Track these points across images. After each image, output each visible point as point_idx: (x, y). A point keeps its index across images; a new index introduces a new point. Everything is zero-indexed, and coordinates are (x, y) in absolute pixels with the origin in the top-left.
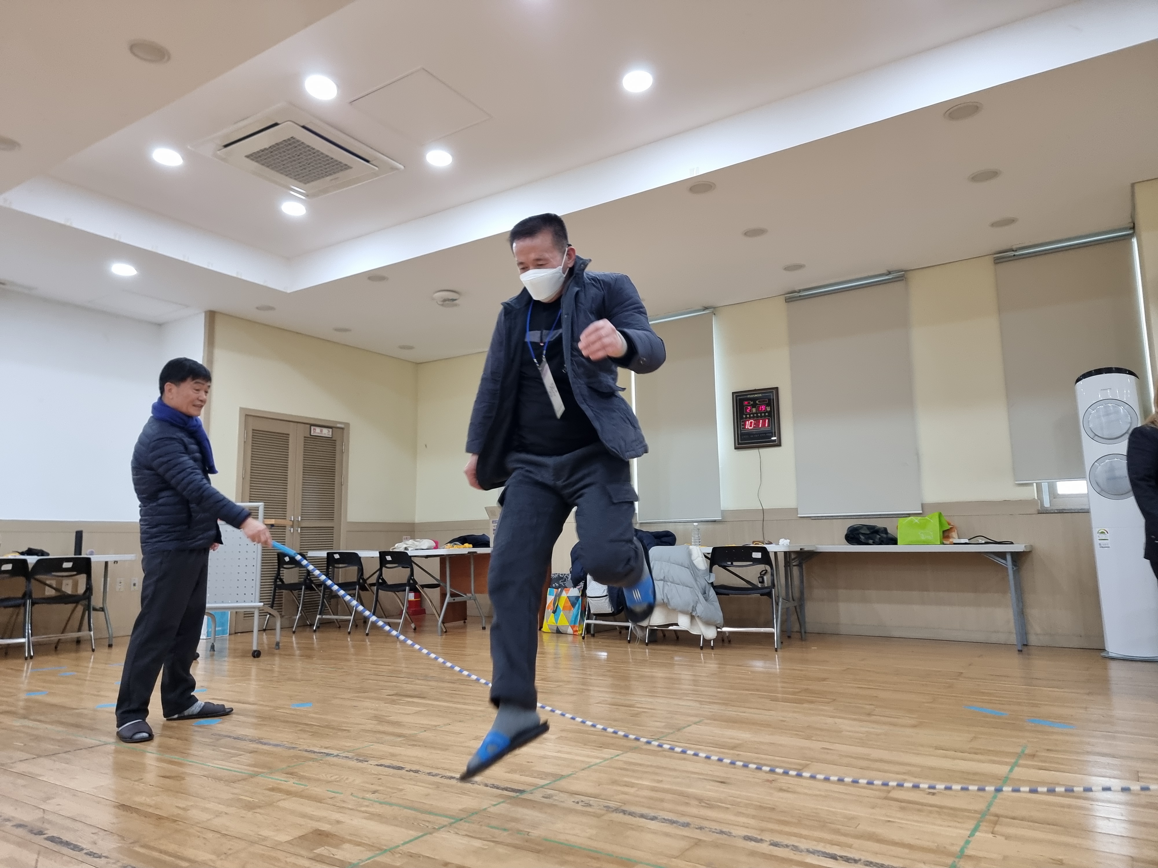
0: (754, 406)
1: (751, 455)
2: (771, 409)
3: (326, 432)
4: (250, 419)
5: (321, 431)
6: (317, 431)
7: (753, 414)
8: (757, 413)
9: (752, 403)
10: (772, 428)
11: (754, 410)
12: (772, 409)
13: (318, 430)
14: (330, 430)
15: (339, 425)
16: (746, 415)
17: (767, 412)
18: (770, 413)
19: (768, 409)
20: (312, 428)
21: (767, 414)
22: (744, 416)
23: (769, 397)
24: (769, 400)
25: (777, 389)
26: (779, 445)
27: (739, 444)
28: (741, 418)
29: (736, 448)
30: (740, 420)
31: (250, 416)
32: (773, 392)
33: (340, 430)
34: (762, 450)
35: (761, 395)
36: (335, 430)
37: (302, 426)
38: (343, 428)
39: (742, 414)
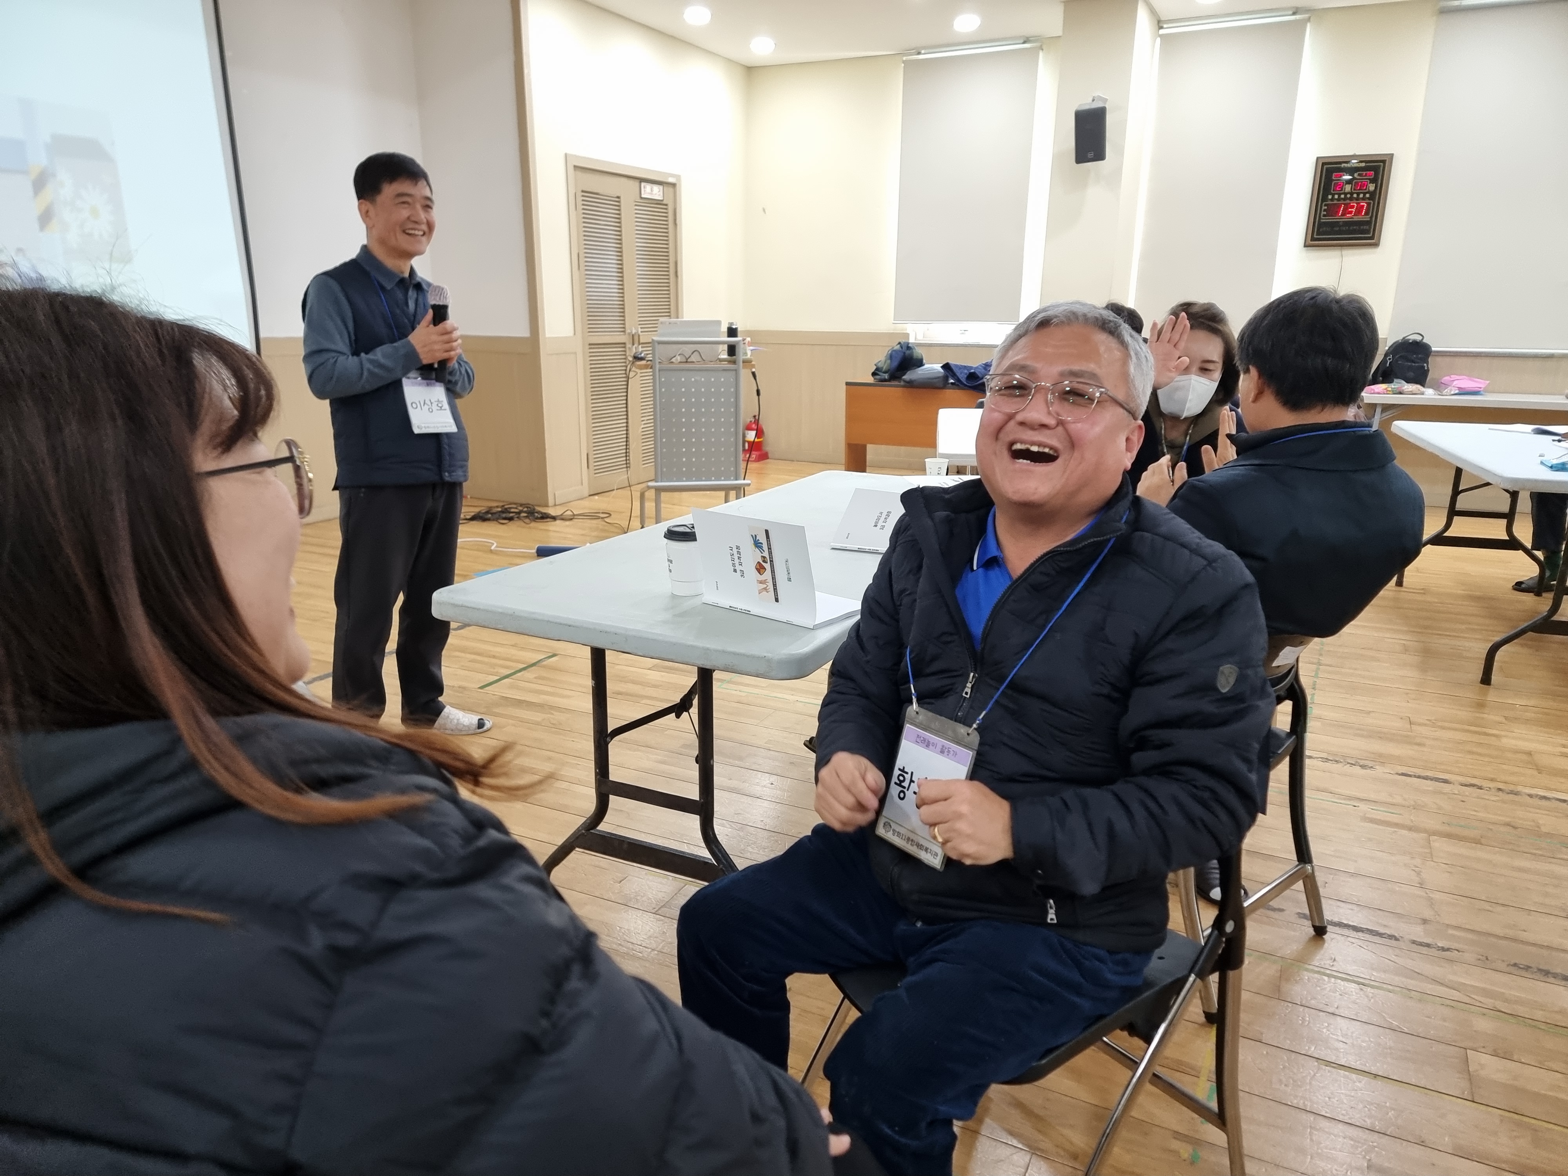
0: (1349, 181)
1: (1331, 257)
2: (1376, 187)
3: (657, 192)
4: (580, 174)
5: (652, 190)
6: (647, 191)
7: (1345, 194)
8: (1352, 194)
9: (1347, 176)
10: (1371, 218)
11: (1348, 188)
12: (1378, 186)
13: (648, 188)
14: (661, 187)
15: (670, 180)
16: (1333, 195)
17: (1368, 193)
18: (1373, 194)
19: (1372, 187)
20: (643, 184)
21: (1368, 195)
22: (1330, 197)
23: (1376, 169)
24: (1376, 174)
25: (1392, 155)
26: (1376, 245)
27: (1313, 239)
28: (1325, 199)
29: (1305, 246)
30: (1322, 202)
31: (578, 169)
32: (1384, 161)
33: (671, 187)
34: (1346, 251)
35: (1362, 165)
36: (667, 189)
37: (632, 182)
38: (674, 185)
39: (1326, 192)
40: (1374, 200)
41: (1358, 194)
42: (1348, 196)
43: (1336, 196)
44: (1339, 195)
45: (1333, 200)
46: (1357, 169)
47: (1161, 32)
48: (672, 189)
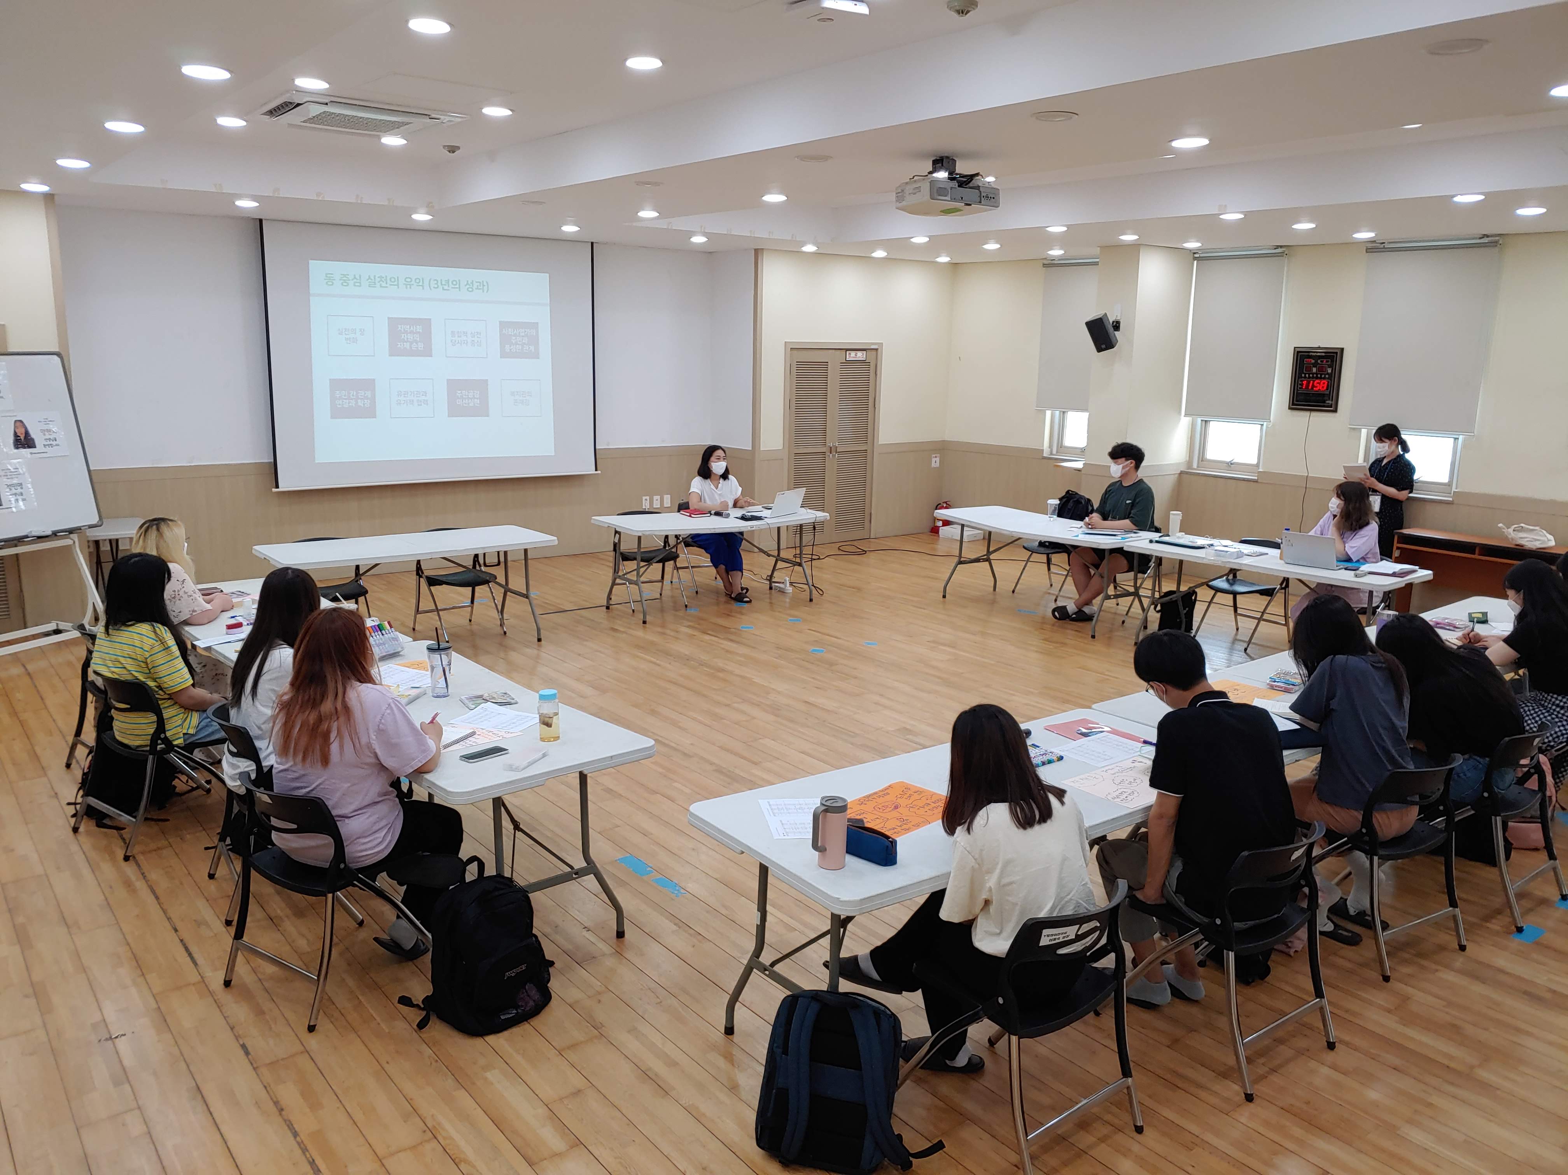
0: (1315, 365)
1: (1303, 418)
2: (1332, 370)
3: (860, 356)
4: (795, 352)
5: (856, 355)
6: (852, 356)
7: (1313, 374)
8: (1317, 374)
9: (1313, 361)
10: (1331, 391)
11: (1314, 370)
12: (1334, 370)
13: (853, 354)
14: (865, 352)
15: (873, 347)
16: (1305, 374)
17: (1328, 374)
18: (1330, 375)
19: (1329, 371)
20: (848, 352)
22: (1303, 375)
23: (1332, 358)
24: (1332, 361)
25: (1342, 350)
26: (1335, 411)
27: (1293, 404)
28: (1300, 376)
29: (1290, 408)
30: (1299, 378)
31: (794, 349)
32: (1337, 353)
33: (874, 351)
34: (1314, 414)
35: (1323, 354)
36: (869, 352)
37: (838, 352)
38: (877, 350)
39: (1301, 372)
40: (1332, 379)
41: (1321, 375)
42: (1315, 375)
43: (1307, 375)
44: (1309, 374)
45: (1305, 377)
46: (1320, 357)
47: (1196, 255)
48: (874, 352)
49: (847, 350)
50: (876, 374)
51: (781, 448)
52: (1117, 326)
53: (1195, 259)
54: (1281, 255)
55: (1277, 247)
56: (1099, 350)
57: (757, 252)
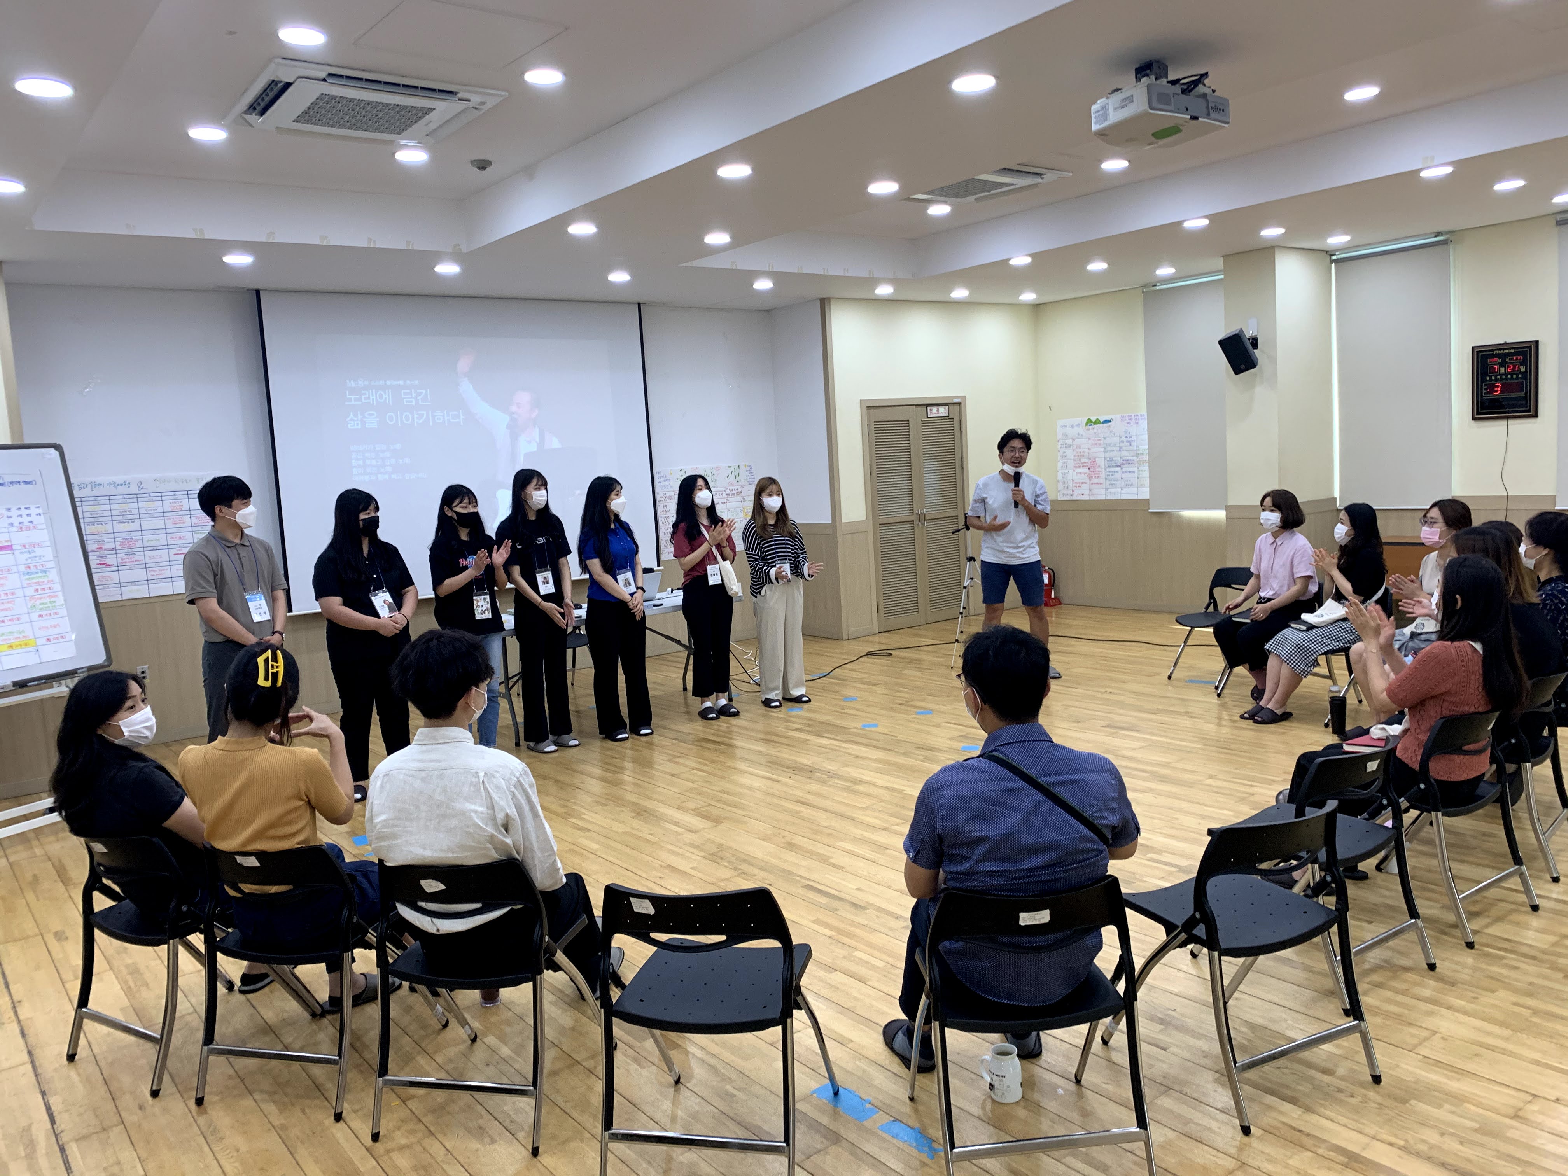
0: (1502, 364)
2: (1526, 368)
3: (943, 411)
4: (872, 411)
5: (938, 411)
6: (934, 412)
7: (1501, 375)
8: (1506, 375)
9: (1500, 360)
10: (1526, 393)
11: (1502, 370)
12: (1528, 368)
13: (934, 409)
14: (947, 407)
15: (955, 400)
16: (1490, 377)
17: (1521, 373)
18: (1524, 374)
19: (1523, 369)
20: (929, 408)
21: (1520, 376)
22: (1487, 379)
23: (1524, 354)
24: (1525, 357)
25: (1537, 342)
26: (1536, 415)
27: (1478, 413)
28: (1484, 380)
29: (1474, 418)
30: (1482, 382)
31: (871, 408)
32: (1530, 347)
33: (956, 405)
34: (1511, 422)
35: (1512, 351)
36: (951, 407)
37: (919, 408)
38: (960, 403)
39: (1485, 374)
40: (1526, 379)
43: (1493, 378)
44: (1496, 376)
45: (1491, 380)
46: (1508, 355)
47: (1334, 258)
48: (957, 407)
49: (928, 405)
50: (961, 431)
51: (864, 518)
52: (1254, 342)
53: (1332, 261)
54: (1445, 242)
55: (1438, 234)
56: (1237, 371)
57: (824, 303)
